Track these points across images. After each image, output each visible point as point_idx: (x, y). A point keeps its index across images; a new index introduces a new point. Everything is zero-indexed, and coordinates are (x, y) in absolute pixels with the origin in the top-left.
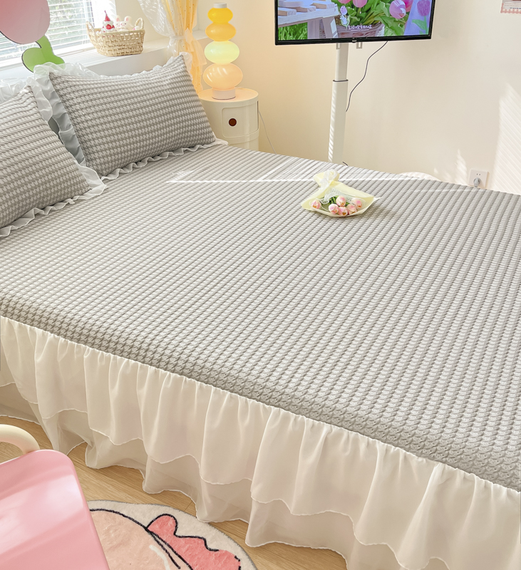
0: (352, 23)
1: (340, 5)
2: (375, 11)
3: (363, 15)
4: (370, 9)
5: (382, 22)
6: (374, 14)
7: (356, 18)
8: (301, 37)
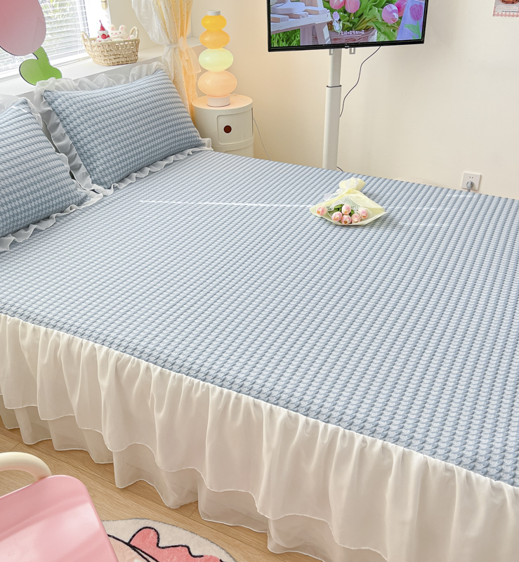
0: (345, 29)
1: (332, 11)
2: (367, 16)
3: (356, 20)
4: (362, 14)
5: (375, 27)
6: (367, 20)
7: (348, 24)
8: (294, 43)
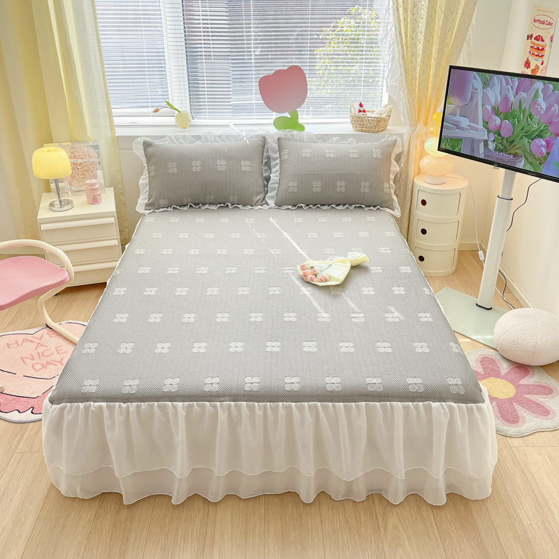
0: (496, 149)
1: (489, 131)
2: (518, 144)
3: (507, 145)
4: (513, 141)
5: (523, 155)
6: (517, 146)
7: (501, 146)
8: (456, 150)
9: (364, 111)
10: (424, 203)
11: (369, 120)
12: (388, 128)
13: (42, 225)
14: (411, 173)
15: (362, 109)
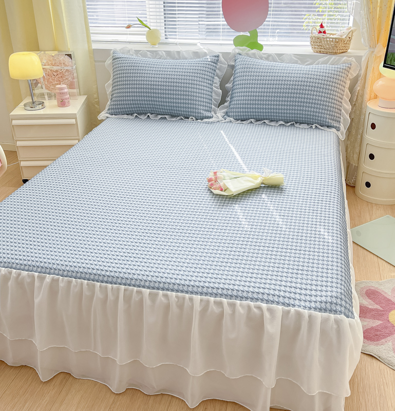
9: (324, 32)
10: (373, 126)
11: (327, 41)
12: (349, 51)
13: (13, 121)
14: (367, 96)
15: (322, 30)
